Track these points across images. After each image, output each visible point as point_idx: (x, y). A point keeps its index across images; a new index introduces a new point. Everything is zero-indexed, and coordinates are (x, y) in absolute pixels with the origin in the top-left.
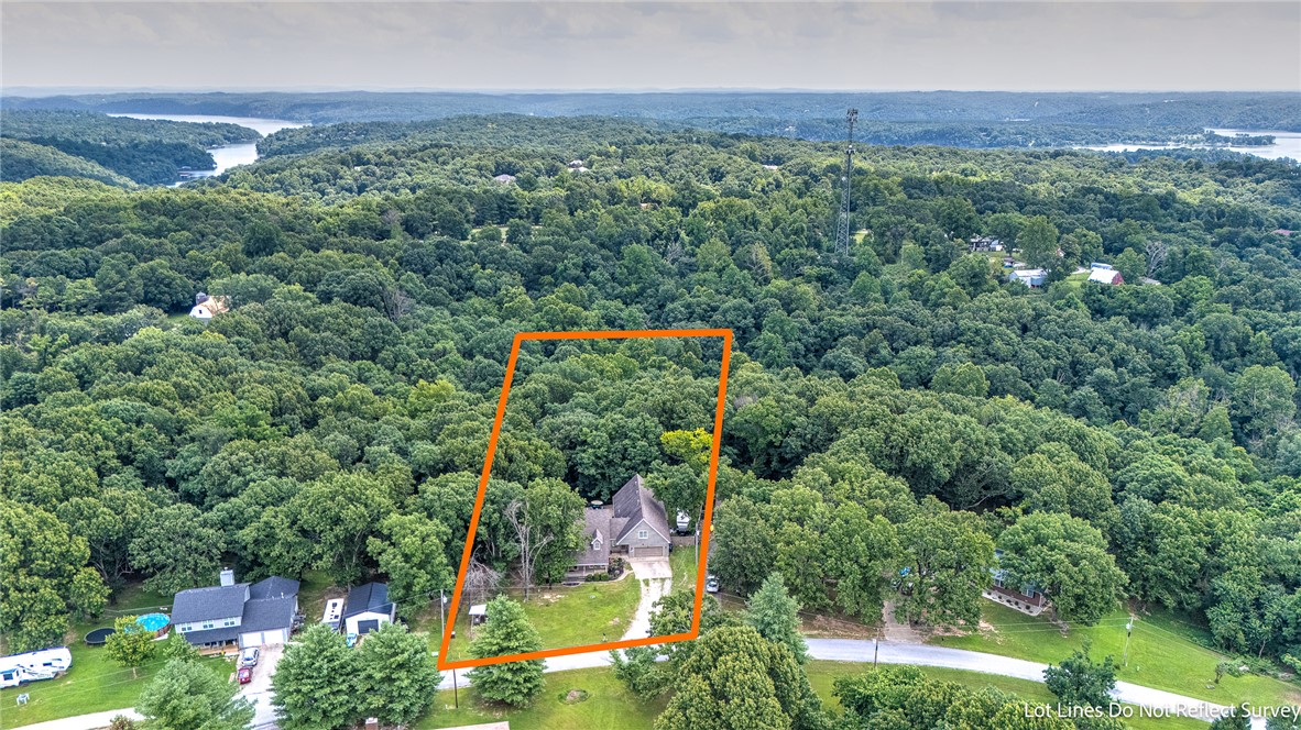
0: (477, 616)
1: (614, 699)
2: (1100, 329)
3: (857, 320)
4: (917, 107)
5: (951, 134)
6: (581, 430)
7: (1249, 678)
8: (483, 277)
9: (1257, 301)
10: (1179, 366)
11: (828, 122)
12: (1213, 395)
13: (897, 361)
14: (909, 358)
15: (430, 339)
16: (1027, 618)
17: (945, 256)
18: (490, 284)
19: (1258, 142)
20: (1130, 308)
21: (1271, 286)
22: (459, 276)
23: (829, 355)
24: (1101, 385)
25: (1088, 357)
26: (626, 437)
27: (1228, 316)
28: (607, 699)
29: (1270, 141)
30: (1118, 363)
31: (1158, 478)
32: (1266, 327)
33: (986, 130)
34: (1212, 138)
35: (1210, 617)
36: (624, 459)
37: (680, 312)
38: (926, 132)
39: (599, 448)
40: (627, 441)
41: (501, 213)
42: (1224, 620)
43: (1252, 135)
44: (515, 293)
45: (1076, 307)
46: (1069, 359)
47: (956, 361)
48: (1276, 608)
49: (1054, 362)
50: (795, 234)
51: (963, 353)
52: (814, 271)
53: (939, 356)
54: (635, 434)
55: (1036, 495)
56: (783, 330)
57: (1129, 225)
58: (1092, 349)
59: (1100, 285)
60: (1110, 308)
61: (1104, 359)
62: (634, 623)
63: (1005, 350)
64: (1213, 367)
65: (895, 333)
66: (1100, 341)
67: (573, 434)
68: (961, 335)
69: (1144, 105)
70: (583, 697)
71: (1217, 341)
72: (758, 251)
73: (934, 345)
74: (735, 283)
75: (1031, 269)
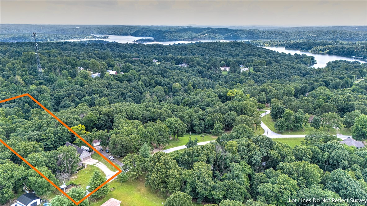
0: (65, 188)
1: (121, 186)
2: (123, 85)
3: (65, 93)
6: (40, 136)
7: (205, 137)
9: (147, 74)
10: (141, 90)
12: (152, 95)
13: (82, 101)
14: (85, 100)
17: (73, 73)
19: (105, 38)
20: (125, 79)
21: (148, 70)
23: (62, 104)
24: (130, 96)
25: (125, 91)
26: (58, 133)
27: (146, 78)
28: (119, 186)
29: (107, 37)
30: (131, 92)
32: (152, 79)
34: (95, 37)
35: (195, 129)
36: (60, 139)
38: (13, 37)
39: (51, 138)
42: (197, 129)
45: (114, 81)
46: (121, 93)
47: (97, 98)
48: (203, 124)
49: (118, 94)
50: (24, 71)
51: (98, 96)
52: (38, 82)
53: (92, 98)
54: (61, 132)
55: (162, 116)
56: (46, 100)
57: (109, 60)
58: (124, 89)
59: (115, 75)
60: (121, 80)
61: (128, 91)
62: (104, 172)
63: (107, 94)
64: (148, 89)
65: (77, 94)
66: (125, 87)
67: (37, 137)
68: (94, 92)
69: (73, 29)
70: (114, 189)
71: (145, 83)
72: (18, 78)
73: (89, 95)
74: (16, 89)
75: (95, 73)
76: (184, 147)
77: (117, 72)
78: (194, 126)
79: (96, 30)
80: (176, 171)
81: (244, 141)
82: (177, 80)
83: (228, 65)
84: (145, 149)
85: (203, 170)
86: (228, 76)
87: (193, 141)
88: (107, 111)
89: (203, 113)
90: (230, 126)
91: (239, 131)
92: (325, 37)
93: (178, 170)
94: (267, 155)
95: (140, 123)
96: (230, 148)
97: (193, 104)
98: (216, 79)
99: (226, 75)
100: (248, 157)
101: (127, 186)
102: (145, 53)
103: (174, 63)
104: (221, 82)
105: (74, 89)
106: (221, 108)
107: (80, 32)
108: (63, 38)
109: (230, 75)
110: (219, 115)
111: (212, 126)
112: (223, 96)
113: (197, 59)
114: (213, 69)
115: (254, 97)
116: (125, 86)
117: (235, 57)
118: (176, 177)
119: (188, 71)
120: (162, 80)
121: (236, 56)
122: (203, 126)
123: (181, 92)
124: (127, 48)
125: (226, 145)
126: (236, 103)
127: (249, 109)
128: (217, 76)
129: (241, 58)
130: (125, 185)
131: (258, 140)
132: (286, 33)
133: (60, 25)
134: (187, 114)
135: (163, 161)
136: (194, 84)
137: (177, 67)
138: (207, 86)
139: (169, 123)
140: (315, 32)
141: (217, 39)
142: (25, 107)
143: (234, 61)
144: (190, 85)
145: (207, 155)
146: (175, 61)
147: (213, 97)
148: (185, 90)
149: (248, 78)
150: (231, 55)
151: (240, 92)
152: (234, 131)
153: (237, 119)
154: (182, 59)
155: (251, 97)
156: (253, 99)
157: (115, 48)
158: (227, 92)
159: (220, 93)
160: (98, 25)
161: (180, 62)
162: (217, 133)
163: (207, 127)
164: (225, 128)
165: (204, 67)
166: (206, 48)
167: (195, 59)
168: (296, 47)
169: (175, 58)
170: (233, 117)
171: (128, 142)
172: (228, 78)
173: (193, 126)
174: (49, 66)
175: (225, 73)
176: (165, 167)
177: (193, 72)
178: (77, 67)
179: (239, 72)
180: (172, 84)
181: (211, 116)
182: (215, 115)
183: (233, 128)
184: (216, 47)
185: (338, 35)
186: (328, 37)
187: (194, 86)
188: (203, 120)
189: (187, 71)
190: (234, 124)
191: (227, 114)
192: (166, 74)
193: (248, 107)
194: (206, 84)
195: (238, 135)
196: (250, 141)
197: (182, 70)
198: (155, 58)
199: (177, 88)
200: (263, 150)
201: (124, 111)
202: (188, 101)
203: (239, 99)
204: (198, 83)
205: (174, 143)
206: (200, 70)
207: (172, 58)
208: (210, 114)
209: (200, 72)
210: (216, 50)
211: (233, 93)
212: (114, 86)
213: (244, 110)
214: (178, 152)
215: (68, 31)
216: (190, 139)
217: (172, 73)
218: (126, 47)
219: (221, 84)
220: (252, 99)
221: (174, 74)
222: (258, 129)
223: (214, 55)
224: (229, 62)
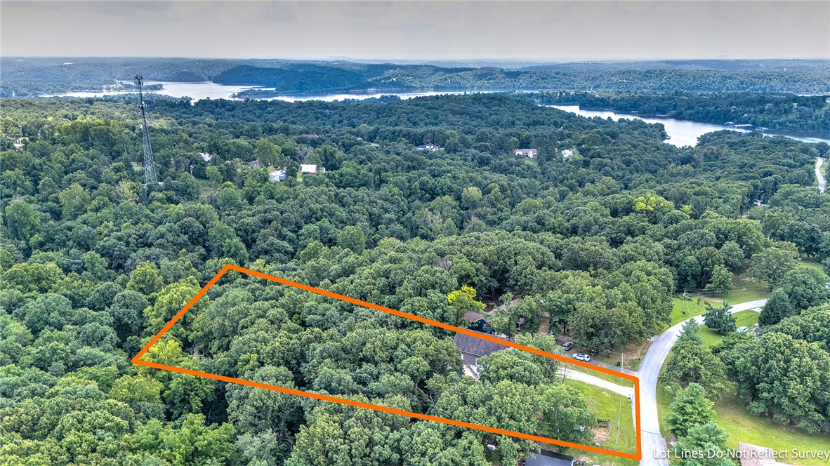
19: (155, 88)
24: (391, 221)
29: (160, 87)
51: (328, 223)
53: (321, 228)
65: (283, 221)
79: (122, 70)
87: (719, 309)
92: (645, 82)
103: (406, 143)
107: (82, 74)
108: (48, 90)
111: (697, 277)
132: (564, 75)
133: (18, 58)
140: (624, 73)
141: (417, 88)
144: (497, 192)
149: (591, 172)
167: (452, 133)
168: (602, 106)
180: (461, 190)
182: (704, 251)
185: (670, 78)
186: (650, 83)
206: (481, 158)
209: (481, 162)
211: (648, 204)
215: (51, 72)
218: (250, 109)
223: (459, 123)
224: (528, 138)
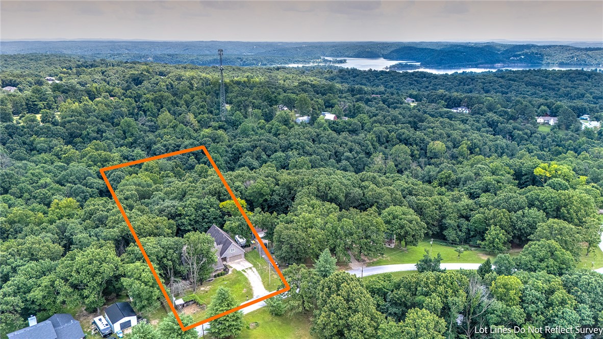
0: (181, 305)
1: (270, 322)
2: (341, 138)
3: (249, 144)
4: (205, 48)
5: (226, 60)
6: (177, 209)
7: (465, 253)
8: (40, 141)
9: (386, 122)
10: (370, 149)
11: (168, 55)
12: (386, 159)
13: (271, 160)
14: (276, 158)
15: (35, 178)
16: (391, 249)
17: (270, 114)
18: (46, 146)
19: (341, 62)
20: (347, 128)
21: (389, 116)
22: (24, 143)
23: (241, 161)
24: (348, 159)
25: (341, 149)
26: (202, 208)
27: (382, 128)
28: (267, 322)
29: (345, 61)
30: (351, 150)
31: (407, 189)
32: (393, 131)
33: (240, 59)
34: (326, 61)
35: (446, 234)
36: (203, 219)
37: (162, 149)
38: (215, 60)
39: (191, 216)
40: (203, 210)
41: (28, 107)
42: (450, 234)
43: (338, 59)
44: (66, 149)
45: (328, 130)
46: (334, 151)
47: (294, 157)
48: (465, 226)
49: (329, 153)
50: (202, 108)
51: (296, 153)
52: (217, 124)
53: (287, 155)
54: (207, 206)
55: (380, 201)
56: (218, 152)
57: (329, 96)
58: (341, 146)
59: (331, 121)
60: (340, 129)
61: (346, 149)
62: (253, 289)
63: (311, 150)
64: (382, 148)
65: (266, 148)
66: (342, 143)
67: (172, 211)
68: (292, 146)
69: (297, 47)
70: (257, 325)
71: (379, 138)
72: (191, 117)
73: (283, 151)
74: (184, 133)
75: (303, 116)
76: (411, 267)
77: (338, 117)
78: (446, 228)
79: (330, 50)
80: (367, 320)
81: (540, 280)
82: (440, 135)
83: (553, 114)
84: (326, 261)
85: (423, 331)
86: (550, 136)
87: (432, 258)
88: (287, 180)
89: (467, 205)
90: (523, 239)
91: (537, 254)
93: (373, 318)
94: (594, 323)
95: (335, 209)
96: (500, 290)
97: (458, 184)
98: (522, 139)
99: (545, 134)
100: (543, 318)
101: (280, 323)
102: (397, 87)
103: (443, 105)
104: (531, 146)
105: (262, 139)
106: (508, 200)
107: (306, 53)
108: (279, 62)
109: (555, 133)
110: (502, 214)
111: (481, 234)
112: (526, 175)
113: (489, 100)
114: (519, 120)
115: (596, 183)
116: (344, 141)
117: (574, 99)
118: (366, 332)
119: (467, 120)
120: (411, 135)
121: (578, 98)
122: (464, 230)
123: (442, 159)
124: (368, 78)
125: (493, 283)
126: (546, 192)
127: (575, 208)
128: (526, 134)
129: (588, 101)
130: (277, 321)
131: (576, 284)
133: (280, 42)
134: (435, 202)
135: (345, 294)
136: (472, 146)
137: (448, 112)
138: (500, 151)
139: (389, 215)
141: (541, 65)
142: (190, 160)
143: (570, 107)
144: (464, 147)
145: (446, 297)
146: (445, 101)
147: (502, 175)
148: (453, 154)
149: (596, 142)
150: (567, 95)
151: (565, 168)
152: (526, 252)
153: (542, 226)
154: (459, 99)
155: (588, 183)
156: (593, 187)
157: (350, 78)
158: (535, 167)
159: (521, 167)
160: (334, 42)
161: (455, 105)
162: (492, 250)
163: (472, 233)
164: (511, 242)
165: (501, 116)
166: (514, 81)
167: (486, 100)
169: (447, 97)
170: (534, 221)
171: (302, 241)
172: (550, 139)
173: (443, 227)
174: (238, 102)
175: (544, 130)
176: (346, 305)
177: (477, 124)
178: (276, 104)
179: (577, 130)
180: (429, 142)
181: (484, 213)
182: (492, 211)
183: (526, 246)
184: (535, 79)
187: (471, 150)
188: (467, 218)
189: (464, 121)
190: (532, 236)
191: (520, 212)
192: (420, 123)
193: (575, 203)
194: (497, 148)
195: (535, 263)
196: (557, 281)
197: (455, 117)
198: (411, 96)
199: (436, 151)
200: (584, 308)
201: (315, 183)
202: (449, 176)
203: (560, 184)
204: (480, 144)
205: (394, 254)
206: (493, 120)
207: (442, 97)
208: (483, 208)
209: (492, 124)
210: (535, 85)
211: (548, 170)
212: (325, 138)
213: (563, 208)
214: (389, 277)
215: (290, 51)
216: (426, 254)
217: (433, 122)
218: (368, 76)
219: (533, 150)
220: (588, 187)
221: (438, 124)
222: (591, 254)
223: (528, 93)
224: (558, 108)
